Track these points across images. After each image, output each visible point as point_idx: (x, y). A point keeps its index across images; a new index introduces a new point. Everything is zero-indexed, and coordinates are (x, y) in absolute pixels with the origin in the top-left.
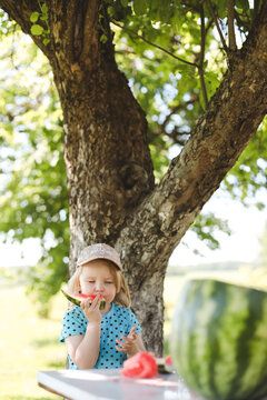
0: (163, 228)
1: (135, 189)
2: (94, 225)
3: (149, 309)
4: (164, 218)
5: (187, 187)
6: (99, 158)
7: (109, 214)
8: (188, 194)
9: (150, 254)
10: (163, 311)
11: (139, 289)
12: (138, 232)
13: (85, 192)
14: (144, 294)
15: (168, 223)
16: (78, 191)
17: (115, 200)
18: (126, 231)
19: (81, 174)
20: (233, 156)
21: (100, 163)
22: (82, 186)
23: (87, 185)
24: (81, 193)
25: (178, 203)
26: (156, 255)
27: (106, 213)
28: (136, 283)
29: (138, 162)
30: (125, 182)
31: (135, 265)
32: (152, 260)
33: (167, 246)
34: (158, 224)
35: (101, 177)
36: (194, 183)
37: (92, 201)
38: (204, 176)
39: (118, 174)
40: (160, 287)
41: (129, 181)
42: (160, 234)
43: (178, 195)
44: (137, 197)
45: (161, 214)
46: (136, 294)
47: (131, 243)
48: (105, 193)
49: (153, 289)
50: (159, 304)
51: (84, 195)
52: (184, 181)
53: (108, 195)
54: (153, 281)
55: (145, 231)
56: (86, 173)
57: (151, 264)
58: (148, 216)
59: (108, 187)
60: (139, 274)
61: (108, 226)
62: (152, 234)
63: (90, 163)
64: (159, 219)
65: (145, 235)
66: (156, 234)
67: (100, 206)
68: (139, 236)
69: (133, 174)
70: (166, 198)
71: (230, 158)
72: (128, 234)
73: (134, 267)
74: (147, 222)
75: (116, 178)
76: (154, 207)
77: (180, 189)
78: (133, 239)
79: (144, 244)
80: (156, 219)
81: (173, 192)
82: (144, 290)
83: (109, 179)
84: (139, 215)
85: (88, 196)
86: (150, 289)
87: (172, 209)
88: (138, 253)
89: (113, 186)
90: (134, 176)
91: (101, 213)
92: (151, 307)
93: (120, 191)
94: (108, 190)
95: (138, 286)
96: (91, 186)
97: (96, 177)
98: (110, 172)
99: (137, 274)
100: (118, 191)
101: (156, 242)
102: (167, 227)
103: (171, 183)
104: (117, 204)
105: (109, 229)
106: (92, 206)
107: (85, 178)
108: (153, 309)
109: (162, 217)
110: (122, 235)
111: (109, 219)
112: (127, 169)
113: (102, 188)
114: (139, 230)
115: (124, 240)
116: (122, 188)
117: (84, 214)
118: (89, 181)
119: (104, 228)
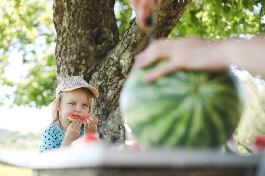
0: (123, 72)
1: (103, 44)
2: (72, 70)
3: (113, 134)
4: (124, 64)
5: (141, 40)
6: (78, 22)
7: (84, 62)
8: (142, 46)
9: (114, 92)
11: (106, 119)
12: (105, 75)
13: (66, 47)
14: (110, 123)
15: (127, 67)
16: (62, 47)
17: (88, 52)
18: (96, 75)
19: (65, 35)
20: (175, 17)
21: (78, 26)
22: (64, 44)
23: (69, 42)
24: (64, 48)
25: (135, 52)
27: (82, 61)
28: (104, 114)
29: (106, 25)
30: (96, 39)
31: (103, 100)
32: (115, 97)
34: (119, 69)
35: (78, 35)
37: (71, 54)
39: (91, 34)
41: (100, 40)
42: (121, 76)
43: (135, 46)
44: (105, 50)
45: (122, 61)
46: (104, 123)
47: (99, 83)
48: (81, 46)
49: (116, 119)
50: (121, 131)
51: (66, 50)
52: (139, 35)
53: (83, 49)
54: (116, 113)
55: (109, 74)
56: (68, 34)
57: (114, 100)
58: (112, 63)
59: (83, 43)
60: (105, 107)
61: (83, 71)
62: (115, 76)
63: (71, 27)
64: (120, 65)
65: (110, 77)
66: (118, 76)
67: (77, 57)
68: (105, 78)
69: (102, 34)
70: (126, 48)
71: (173, 18)
72: (97, 77)
73: (101, 101)
74: (111, 67)
75: (89, 36)
76: (117, 56)
77: (136, 41)
78: (101, 80)
79: (109, 84)
80: (118, 65)
81: (131, 44)
82: (110, 120)
83: (84, 37)
84: (106, 62)
85: (69, 50)
86: (114, 119)
87: (130, 57)
88: (105, 91)
89: (86, 41)
90: (103, 35)
91: (78, 61)
92: (115, 132)
93: (92, 46)
94: (83, 45)
95: (105, 117)
96: (71, 43)
97: (74, 36)
98: (85, 32)
99: (104, 107)
100: (91, 45)
101: (118, 82)
102: (127, 71)
103: (129, 37)
104: (89, 55)
105: (83, 73)
106: (71, 56)
107: (67, 37)
108: (116, 134)
109: (122, 64)
110: (93, 78)
111: (83, 66)
112: (98, 30)
113: (78, 43)
114: (105, 73)
115: (94, 81)
116: (94, 44)
117: (66, 63)
118: (69, 39)
119: (80, 73)
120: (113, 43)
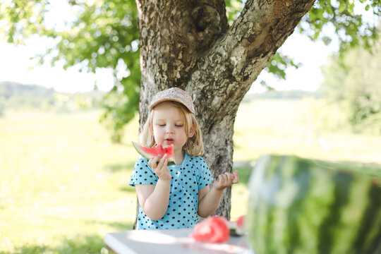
0: (234, 73)
1: (207, 32)
2: (165, 67)
3: (218, 153)
4: (236, 62)
5: (261, 32)
7: (180, 56)
8: (261, 39)
9: (221, 99)
10: (232, 154)
11: (209, 132)
12: (209, 76)
13: (156, 33)
14: (214, 137)
15: (240, 67)
16: (149, 32)
17: (186, 43)
18: (196, 75)
19: (153, 15)
21: (172, 4)
22: (153, 27)
23: (158, 27)
24: (152, 34)
25: (251, 48)
26: (227, 99)
27: (178, 56)
28: (206, 127)
29: (210, 3)
30: (197, 24)
31: (206, 109)
32: (222, 105)
33: (238, 91)
34: (230, 69)
35: (172, 18)
36: (268, 28)
37: (163, 44)
38: (278, 20)
39: (190, 16)
40: (230, 130)
41: (201, 23)
42: (232, 79)
43: (251, 39)
44: (209, 39)
45: (233, 59)
46: (206, 137)
47: (202, 86)
48: (176, 34)
49: (223, 132)
50: (229, 148)
51: (155, 37)
52: (258, 25)
53: (179, 38)
54: (223, 124)
55: (216, 74)
56: (157, 14)
57: (222, 108)
58: (219, 60)
59: (180, 29)
60: (209, 118)
61: (179, 69)
62: (224, 78)
63: (161, 4)
64: (230, 64)
65: (216, 79)
66: (227, 78)
67: (172, 49)
68: (210, 80)
69: (205, 16)
70: (239, 42)
71: (306, 3)
72: (199, 78)
73: (204, 110)
74: (219, 66)
75: (187, 19)
76: (226, 51)
77: (253, 33)
78: (204, 82)
79: (215, 88)
80: (227, 63)
81: (246, 36)
82: (214, 133)
83: (181, 20)
84: (211, 58)
85: (159, 38)
86: (220, 132)
87: (244, 54)
88: (209, 97)
89: (184, 28)
90: (206, 18)
91: (172, 55)
92: (220, 150)
93: (192, 34)
94: (180, 33)
95: (208, 130)
96: (162, 28)
97: (167, 18)
98: (181, 14)
99: (207, 117)
100: (190, 34)
101: (227, 86)
102: (239, 71)
103: (245, 27)
104: (188, 46)
105: (180, 72)
106: (163, 48)
107: (156, 19)
108: (222, 152)
109: (234, 62)
110: (193, 78)
111: (180, 62)
112: (199, 10)
113: (173, 30)
114: (210, 74)
115: (195, 83)
116: (194, 30)
117: (155, 57)
118: (160, 23)
119: (175, 71)
120: (220, 29)
